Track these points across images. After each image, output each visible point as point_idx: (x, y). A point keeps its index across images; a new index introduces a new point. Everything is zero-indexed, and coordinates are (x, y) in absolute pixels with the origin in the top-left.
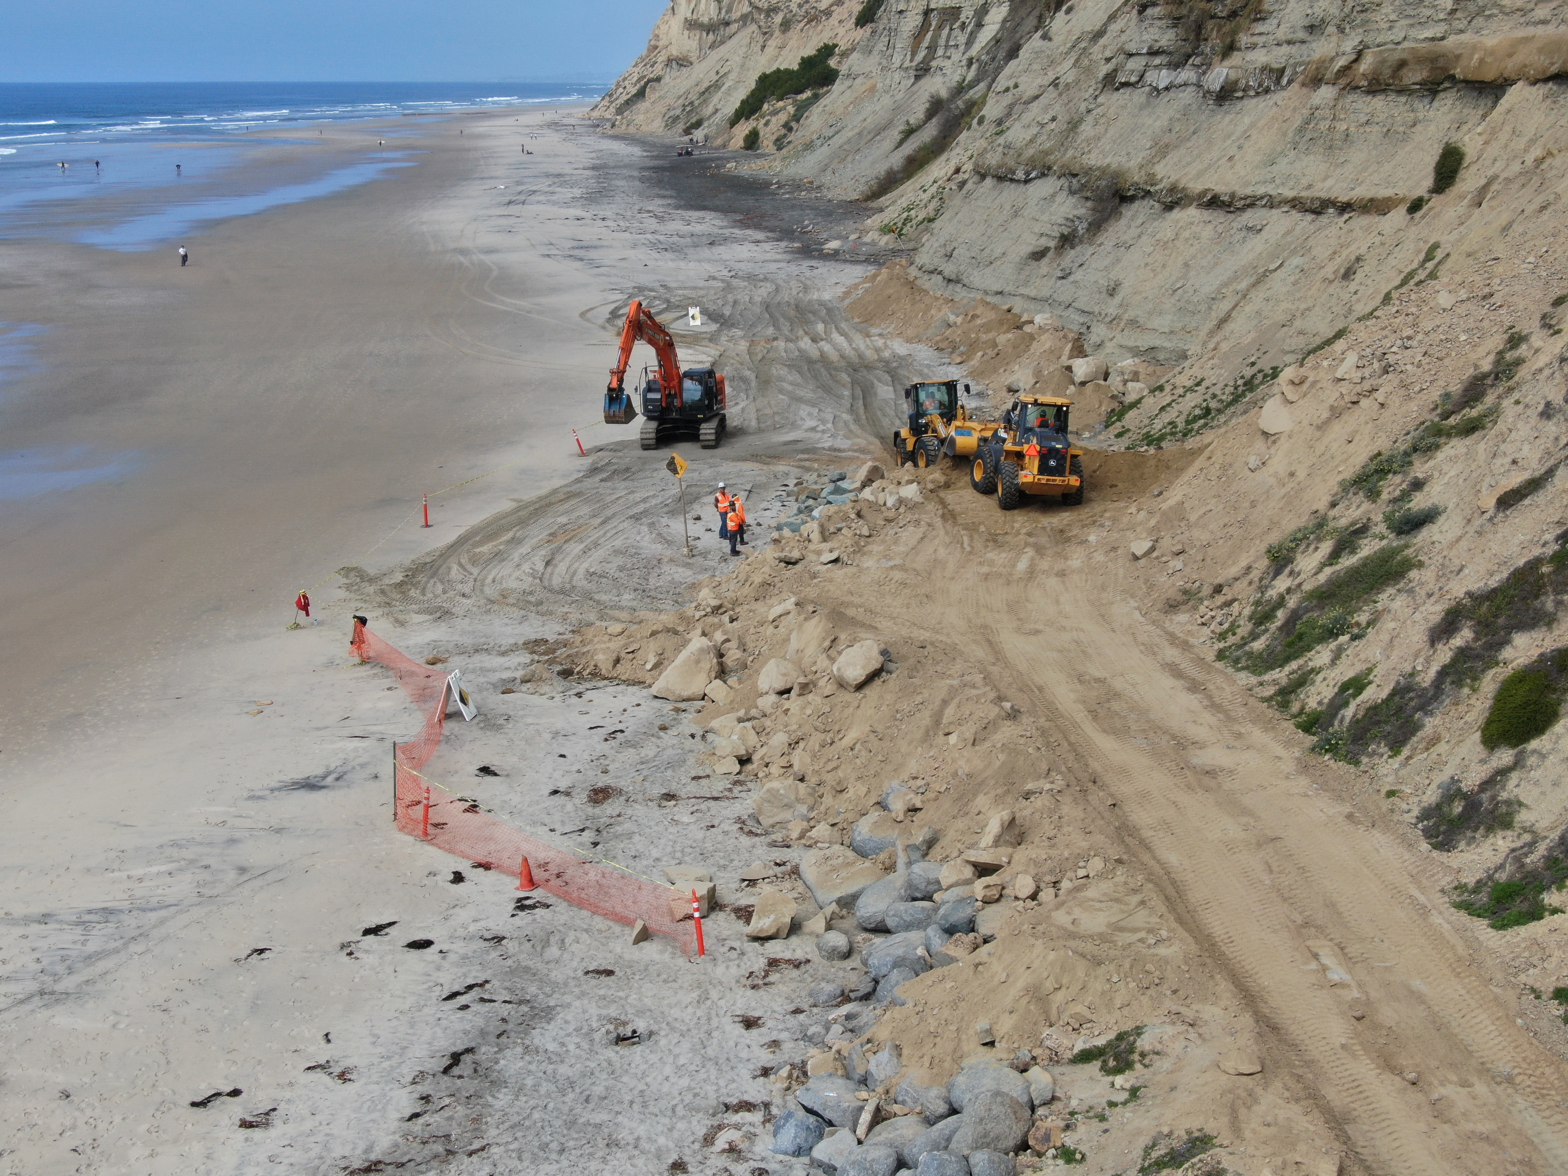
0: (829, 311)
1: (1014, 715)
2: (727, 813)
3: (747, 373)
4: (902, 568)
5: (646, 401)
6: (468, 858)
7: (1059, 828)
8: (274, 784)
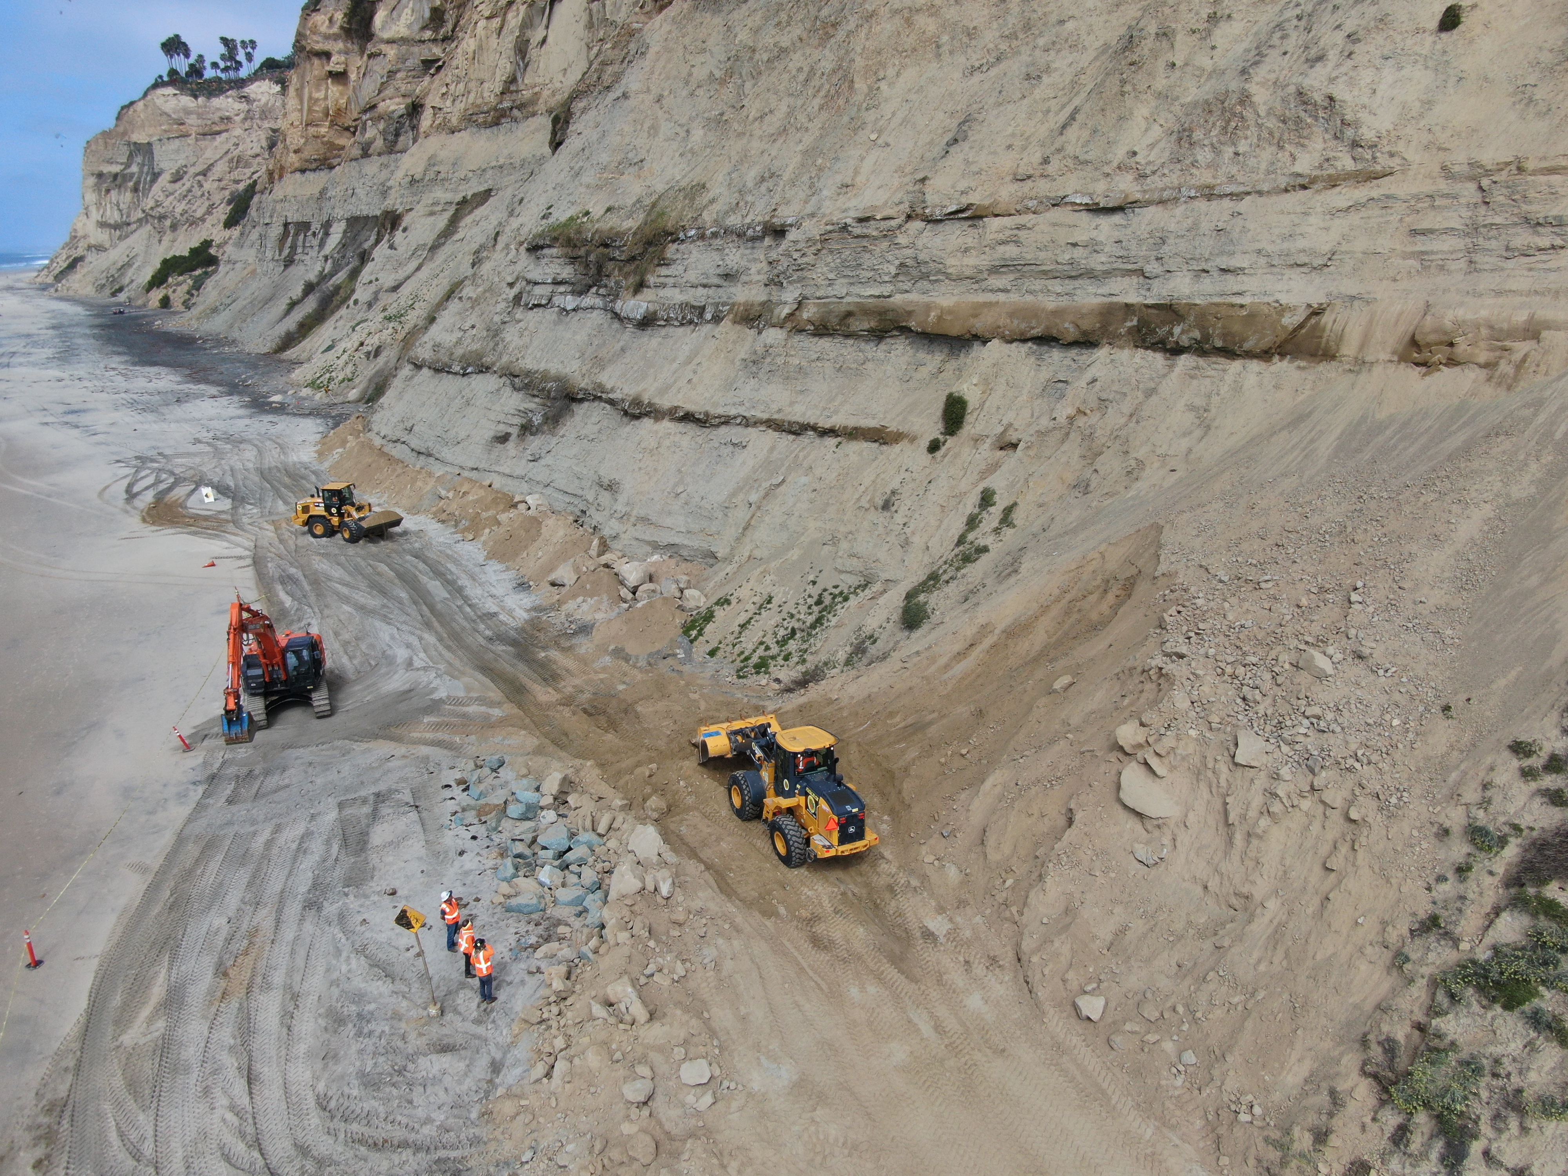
0: (317, 475)
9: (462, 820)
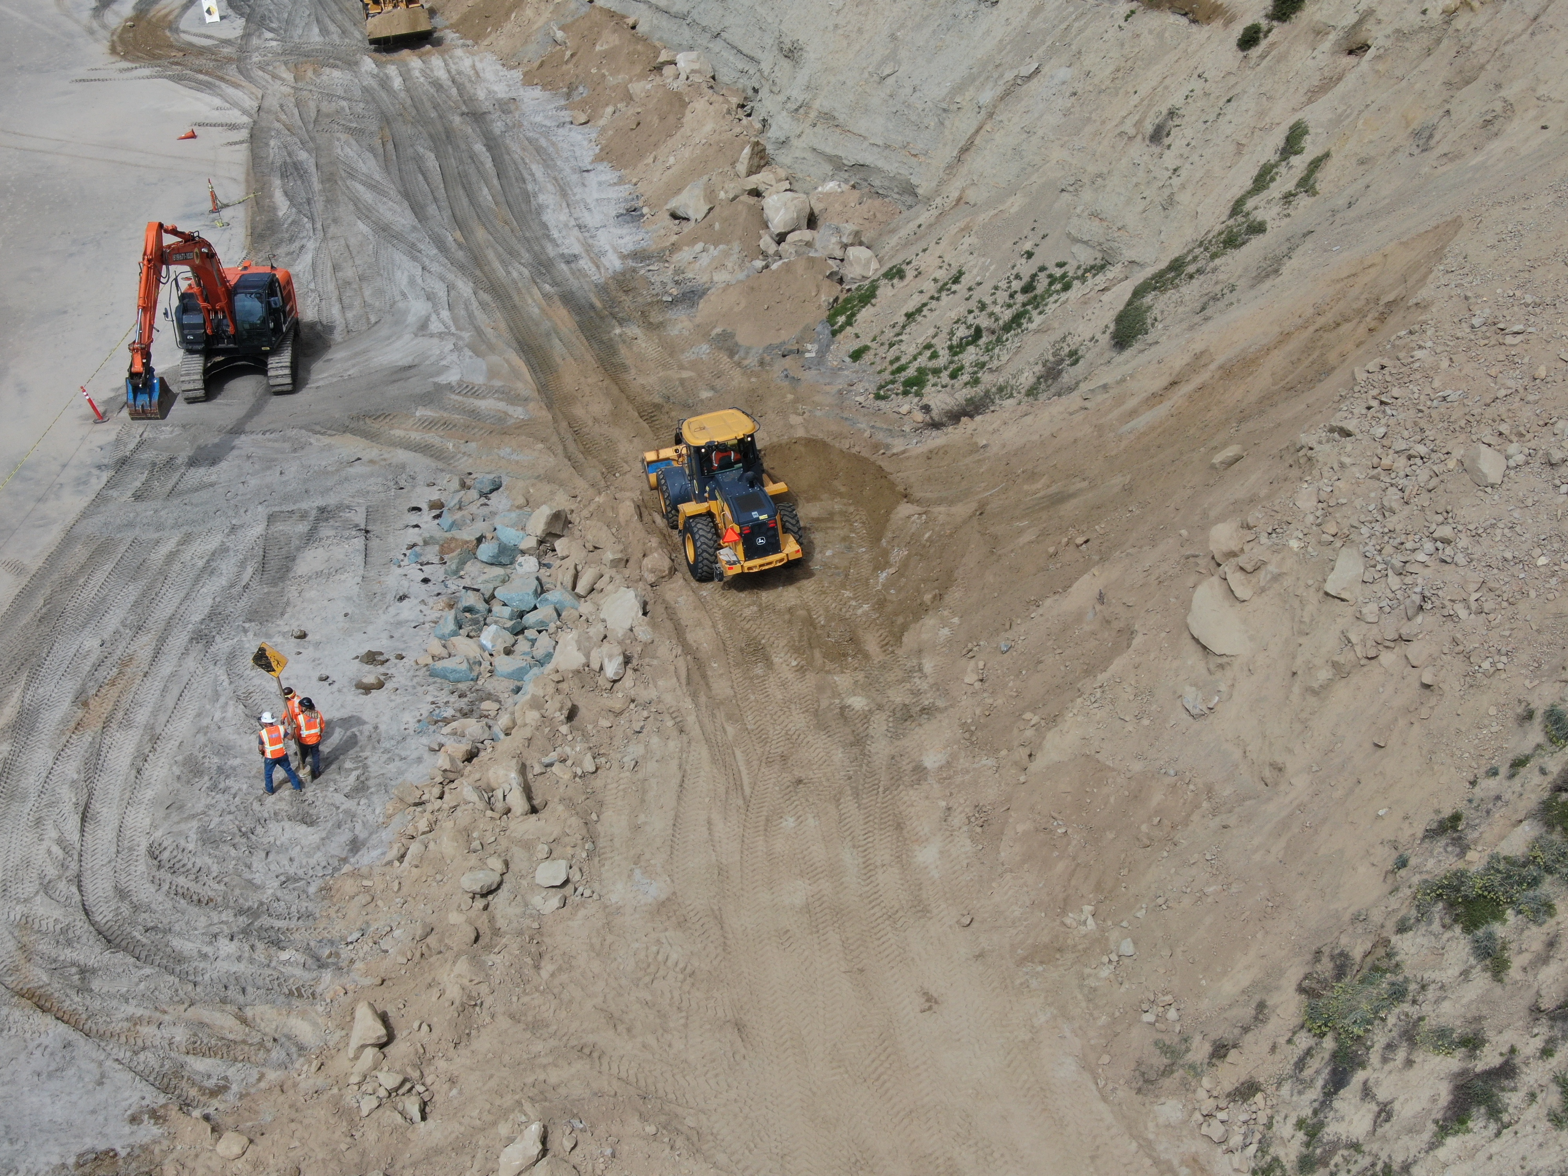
5: (182, 328)
9: (417, 555)
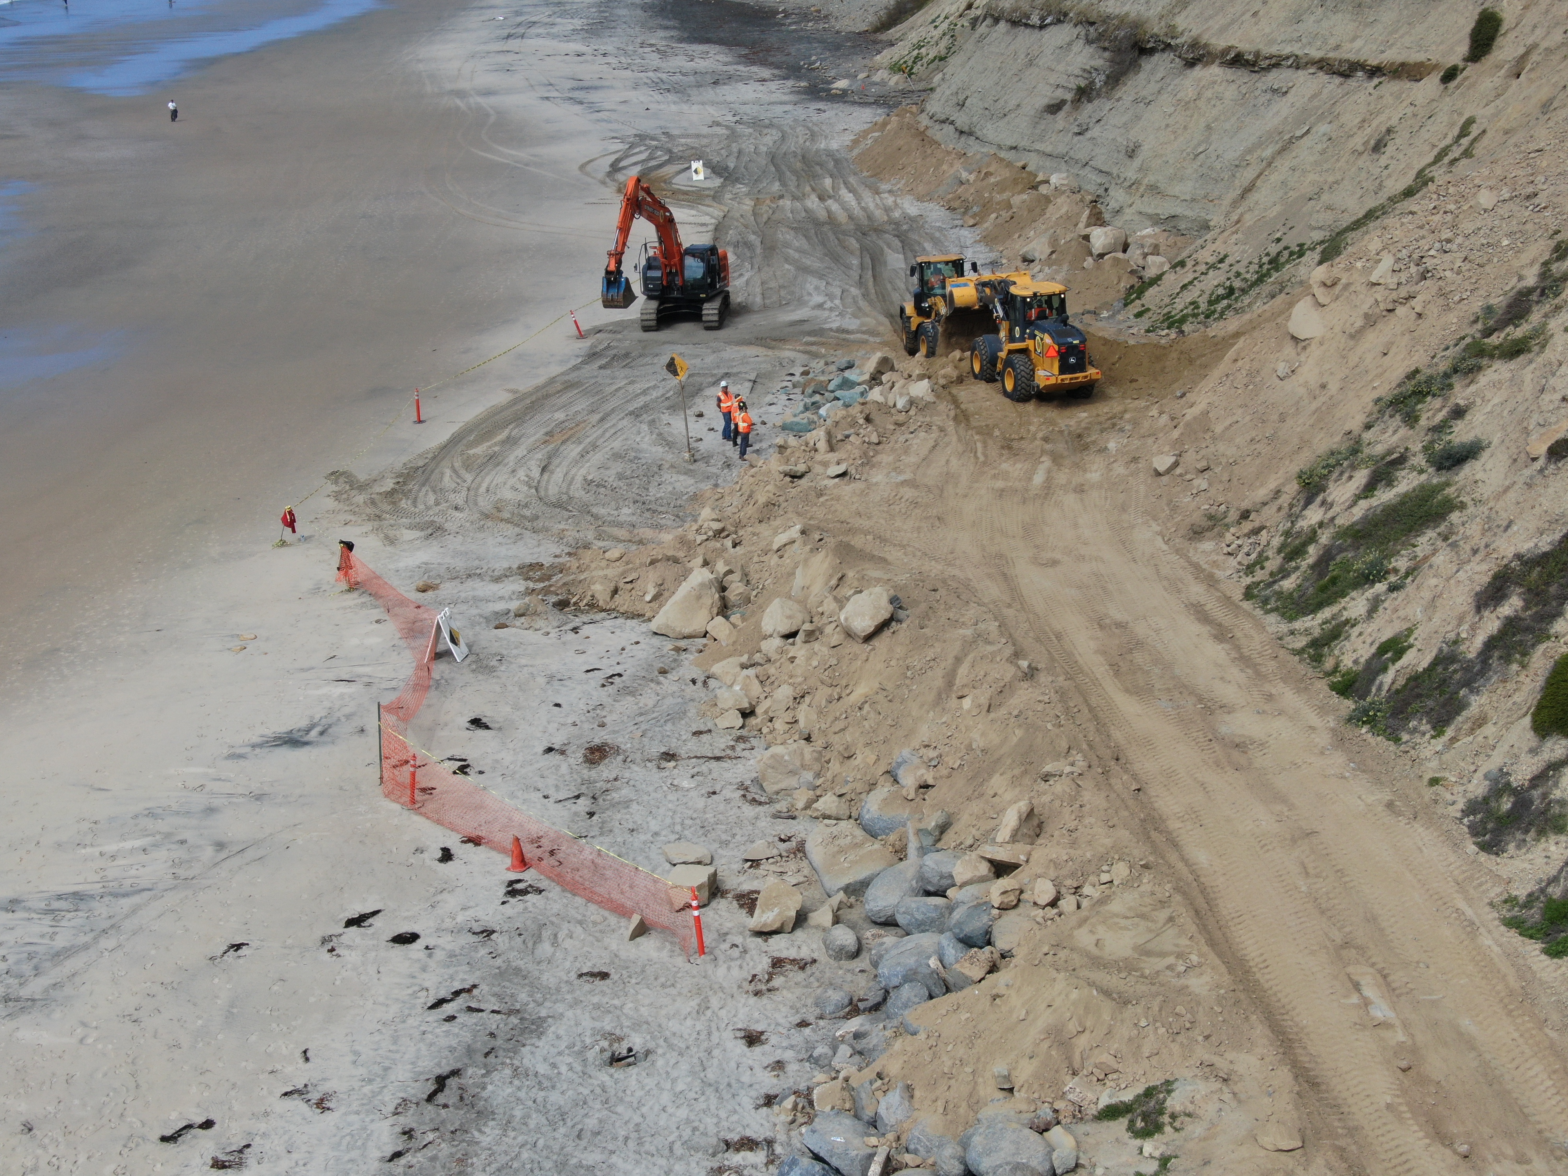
0: (837, 162)
1: (1031, 674)
2: (728, 775)
3: (752, 237)
4: (911, 483)
5: (646, 280)
6: (458, 832)
7: (1080, 818)
8: (256, 740)
